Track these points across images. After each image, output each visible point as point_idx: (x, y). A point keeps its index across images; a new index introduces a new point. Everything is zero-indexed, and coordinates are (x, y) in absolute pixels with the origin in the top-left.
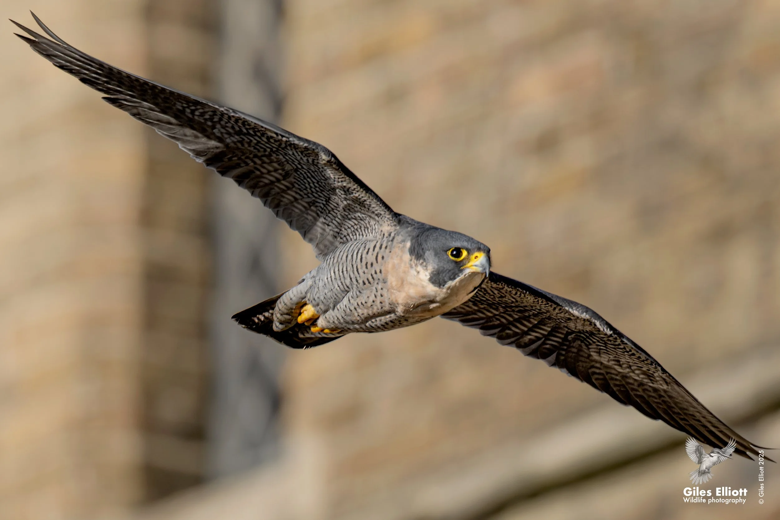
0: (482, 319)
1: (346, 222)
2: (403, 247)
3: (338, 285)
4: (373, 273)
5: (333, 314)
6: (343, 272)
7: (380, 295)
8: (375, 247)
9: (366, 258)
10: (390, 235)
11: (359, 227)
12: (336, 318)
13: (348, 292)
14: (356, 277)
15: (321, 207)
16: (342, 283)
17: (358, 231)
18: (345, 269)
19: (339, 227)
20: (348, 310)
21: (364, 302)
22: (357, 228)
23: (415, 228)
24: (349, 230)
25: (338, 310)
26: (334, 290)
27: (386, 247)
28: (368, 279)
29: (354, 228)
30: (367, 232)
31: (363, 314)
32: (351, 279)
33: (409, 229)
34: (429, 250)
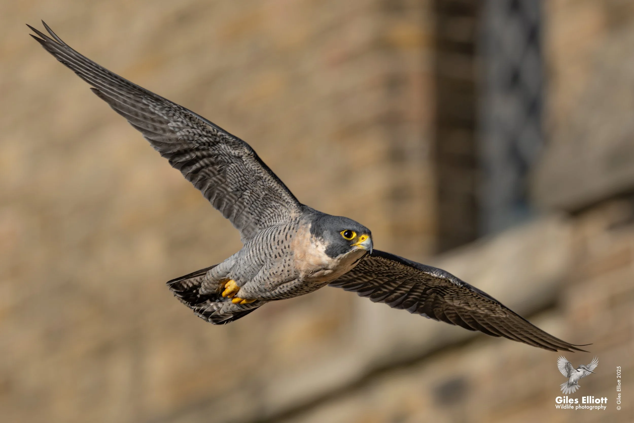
0: (360, 284)
1: (264, 211)
2: (306, 228)
3: (255, 260)
4: (283, 248)
5: (251, 285)
6: (259, 250)
7: (287, 265)
8: (285, 228)
9: (278, 237)
10: (296, 219)
11: (273, 214)
12: (253, 288)
13: (263, 265)
14: (270, 253)
15: (247, 199)
16: (258, 258)
17: (273, 219)
18: (261, 248)
19: (260, 216)
20: (263, 280)
21: (275, 272)
22: (273, 216)
23: (314, 214)
24: (266, 218)
25: (255, 281)
26: (252, 265)
27: (293, 229)
28: (279, 253)
29: (270, 216)
30: (279, 219)
31: (273, 282)
32: (265, 254)
33: (310, 215)
34: (326, 230)
